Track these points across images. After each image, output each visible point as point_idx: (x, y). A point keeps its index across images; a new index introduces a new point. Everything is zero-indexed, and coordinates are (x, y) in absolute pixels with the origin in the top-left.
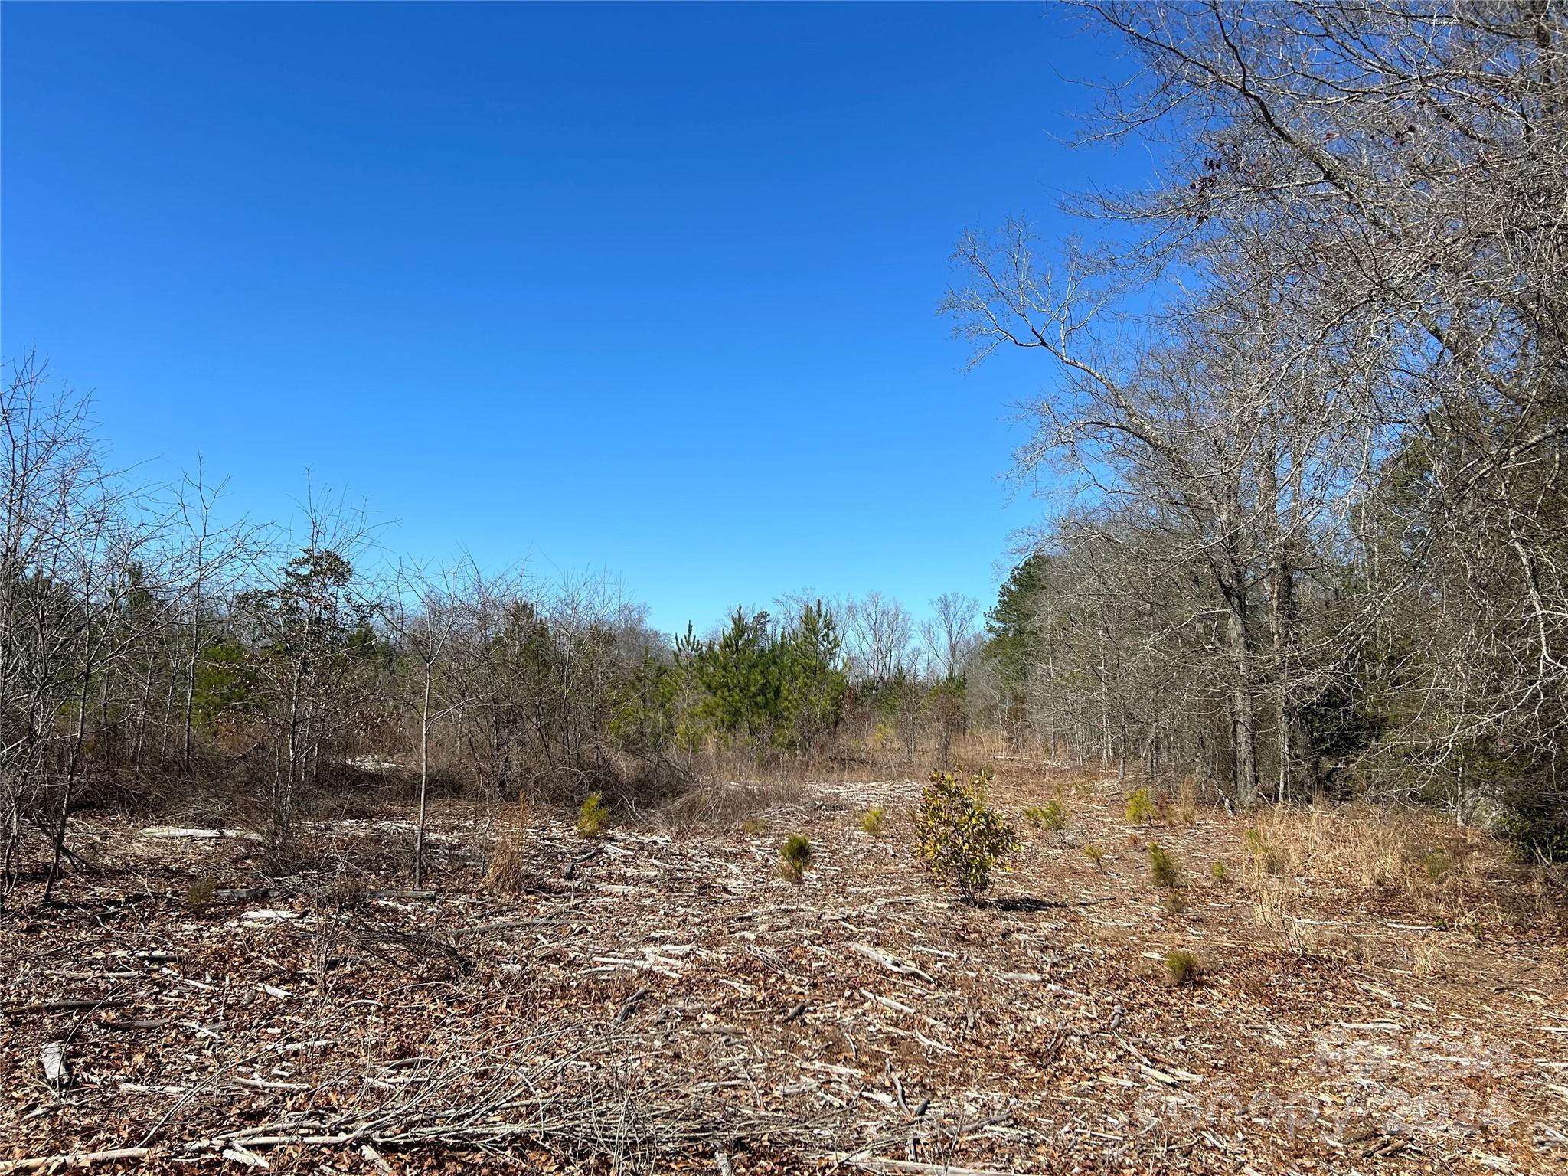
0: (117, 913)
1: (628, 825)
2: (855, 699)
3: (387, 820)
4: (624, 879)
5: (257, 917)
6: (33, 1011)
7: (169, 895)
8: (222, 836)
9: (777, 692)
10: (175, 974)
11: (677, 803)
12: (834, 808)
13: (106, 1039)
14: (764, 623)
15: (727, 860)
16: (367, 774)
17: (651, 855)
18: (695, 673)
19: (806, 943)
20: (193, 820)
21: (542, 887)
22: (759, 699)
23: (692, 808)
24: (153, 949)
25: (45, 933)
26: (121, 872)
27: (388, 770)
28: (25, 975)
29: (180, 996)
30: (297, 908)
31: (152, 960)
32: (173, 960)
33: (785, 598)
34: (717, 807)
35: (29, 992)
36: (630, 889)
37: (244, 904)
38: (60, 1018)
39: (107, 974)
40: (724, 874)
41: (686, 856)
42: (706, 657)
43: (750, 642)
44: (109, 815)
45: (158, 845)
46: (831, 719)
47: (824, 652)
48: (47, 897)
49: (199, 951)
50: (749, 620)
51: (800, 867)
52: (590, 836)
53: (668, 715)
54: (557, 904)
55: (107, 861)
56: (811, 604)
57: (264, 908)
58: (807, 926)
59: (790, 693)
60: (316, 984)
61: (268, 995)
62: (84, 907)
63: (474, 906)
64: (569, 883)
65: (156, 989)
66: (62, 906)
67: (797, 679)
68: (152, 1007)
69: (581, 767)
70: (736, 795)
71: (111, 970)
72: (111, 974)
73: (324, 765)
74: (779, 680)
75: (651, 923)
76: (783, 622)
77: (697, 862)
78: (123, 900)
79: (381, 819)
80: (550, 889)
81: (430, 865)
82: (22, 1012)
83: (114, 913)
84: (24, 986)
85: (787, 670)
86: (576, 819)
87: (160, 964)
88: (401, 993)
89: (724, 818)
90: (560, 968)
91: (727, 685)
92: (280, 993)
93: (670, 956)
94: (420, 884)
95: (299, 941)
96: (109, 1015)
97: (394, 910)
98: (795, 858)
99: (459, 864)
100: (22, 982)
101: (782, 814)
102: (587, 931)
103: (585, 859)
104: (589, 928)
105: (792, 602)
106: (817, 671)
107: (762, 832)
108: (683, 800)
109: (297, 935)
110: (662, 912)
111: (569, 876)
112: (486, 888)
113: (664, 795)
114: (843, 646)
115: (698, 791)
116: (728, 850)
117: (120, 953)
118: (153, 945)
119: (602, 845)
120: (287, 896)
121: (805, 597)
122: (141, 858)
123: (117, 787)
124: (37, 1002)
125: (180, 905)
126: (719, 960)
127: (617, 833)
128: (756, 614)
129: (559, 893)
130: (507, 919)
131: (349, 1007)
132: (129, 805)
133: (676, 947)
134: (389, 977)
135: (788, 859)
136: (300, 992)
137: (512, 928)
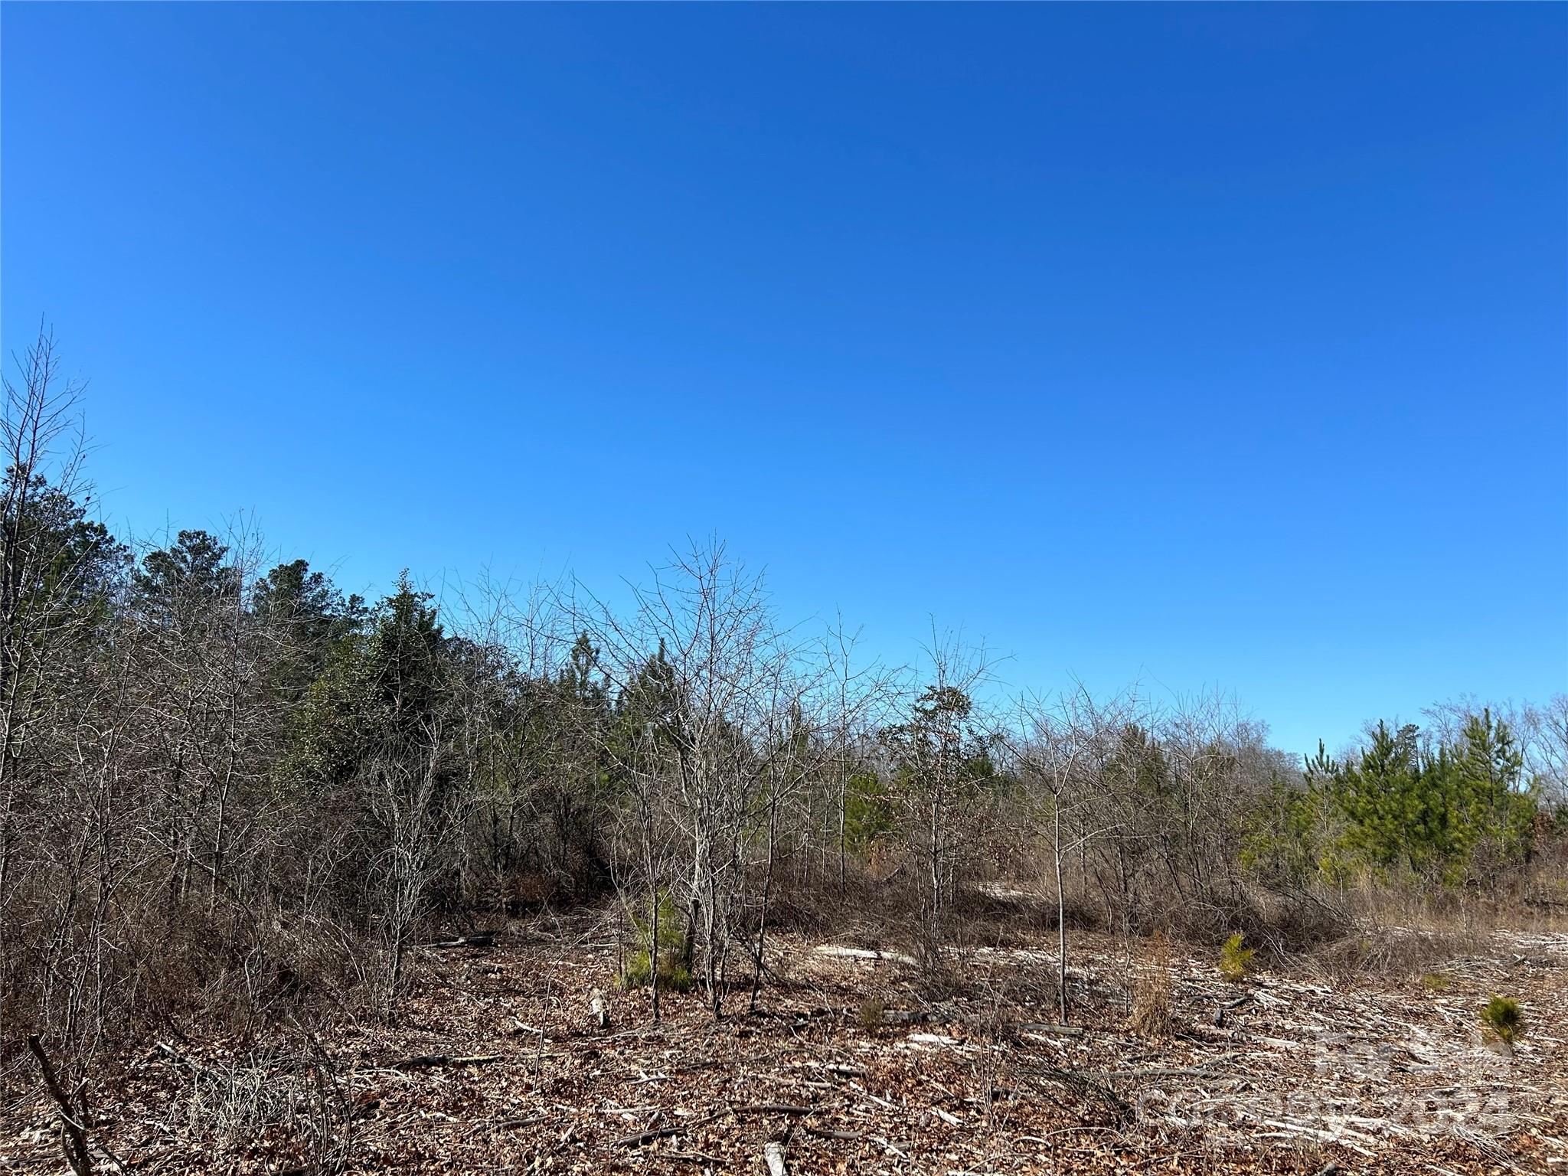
0: (806, 1025)
1: (1277, 970)
2: (1550, 827)
3: (1022, 949)
4: (1282, 1032)
5: (920, 1039)
6: (756, 1111)
7: (845, 1012)
8: (880, 958)
9: (1443, 820)
10: (860, 1089)
11: (1334, 949)
12: (1542, 964)
13: (814, 1145)
14: (1413, 737)
15: (1407, 1020)
16: (999, 902)
17: (1310, 1007)
18: (1333, 797)
19: (1534, 1131)
20: (855, 941)
21: (1192, 1033)
22: (1420, 828)
23: (1353, 955)
24: (839, 1063)
25: (753, 1039)
26: (804, 987)
27: (1018, 898)
28: (745, 1077)
29: (867, 1111)
30: (955, 1034)
31: (841, 1073)
32: (857, 1075)
33: (1437, 708)
34: (1385, 956)
35: (750, 1094)
36: (1292, 1045)
37: (908, 1027)
38: (775, 1120)
39: (807, 1083)
40: (1407, 1036)
41: (1353, 1011)
42: (1344, 779)
43: (1400, 761)
44: (788, 932)
45: (829, 962)
46: (1520, 853)
47: (1501, 771)
48: (752, 1006)
49: (878, 1069)
50: (1393, 735)
51: (1510, 1036)
52: (1236, 980)
53: (1306, 847)
54: (1209, 1055)
55: (792, 976)
56: (1475, 714)
57: (925, 1031)
58: (1533, 1110)
59: (1461, 821)
60: (983, 1114)
61: (942, 1121)
62: (780, 1017)
63: (1124, 1048)
64: (1222, 1032)
65: (847, 1102)
66: (764, 1015)
67: (1467, 804)
68: (846, 1119)
69: (1216, 903)
70: (1406, 942)
71: (809, 1079)
72: (810, 1083)
73: (958, 892)
74: (1444, 805)
75: (1326, 1087)
76: (1437, 735)
77: (1369, 1019)
78: (809, 1013)
79: (1017, 948)
80: (1201, 1037)
81: (1072, 1000)
82: (746, 1111)
83: (804, 1026)
84: (745, 1087)
85: (1453, 794)
86: (1217, 960)
87: (847, 1078)
88: (1066, 1134)
89: (1394, 970)
90: (1229, 1128)
91: (1376, 811)
92: (952, 1119)
93: (1357, 1129)
94: (1066, 1021)
95: (962, 1068)
96: (812, 1122)
97: (1045, 1045)
98: (1500, 1024)
99: (1102, 1000)
100: (743, 1083)
101: (1472, 968)
102: (1251, 1088)
103: (1235, 1006)
104: (1254, 1085)
105: (1446, 712)
106: (1494, 795)
107: (1447, 988)
108: (1340, 944)
109: (959, 1062)
110: (1337, 1075)
111: (1220, 1024)
112: (1133, 1029)
113: (1316, 938)
114: (1526, 764)
115: (1358, 936)
116: (1406, 1007)
117: (813, 1064)
118: (839, 1059)
119: (1251, 991)
120: (945, 1021)
121: (1464, 706)
122: (816, 974)
123: (792, 907)
124: (757, 1103)
125: (855, 1022)
126: (1421, 1141)
127: (1265, 977)
128: (1401, 728)
129: (1212, 1042)
130: (1161, 1066)
131: (1018, 1142)
132: (803, 924)
133: (1363, 1120)
134: (1051, 1116)
135: (1491, 1025)
136: (970, 1121)
137: (1168, 1077)
